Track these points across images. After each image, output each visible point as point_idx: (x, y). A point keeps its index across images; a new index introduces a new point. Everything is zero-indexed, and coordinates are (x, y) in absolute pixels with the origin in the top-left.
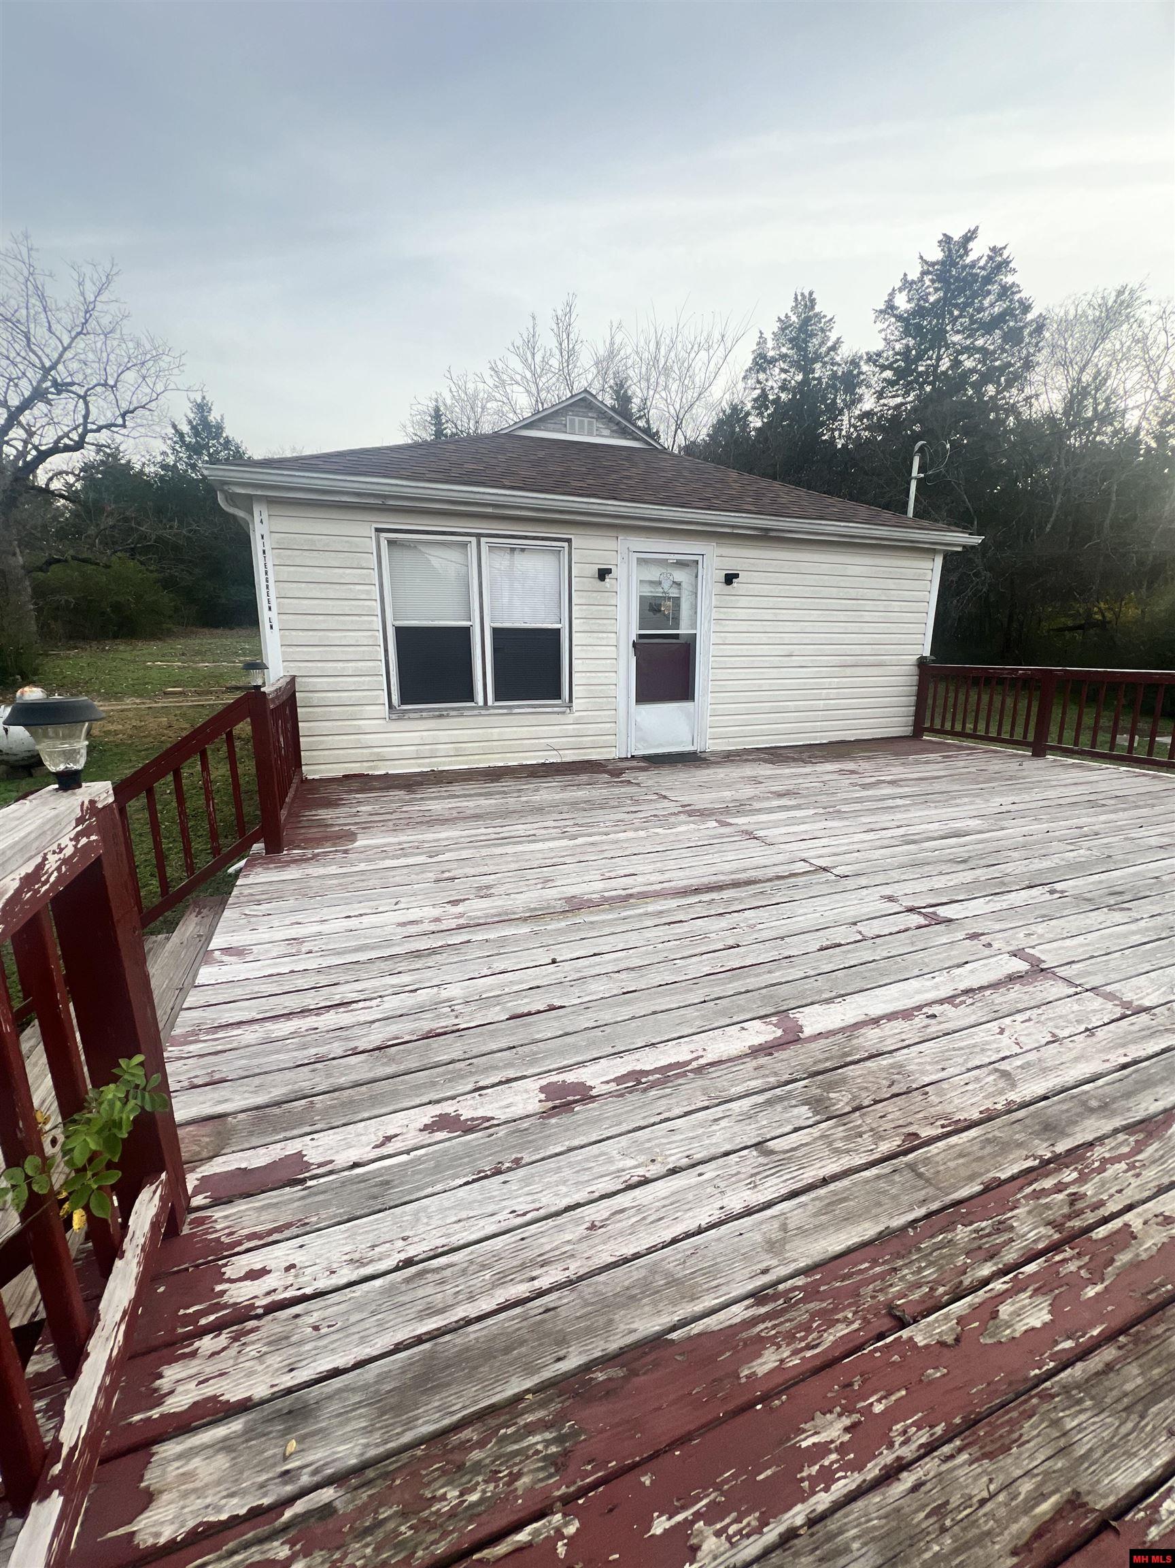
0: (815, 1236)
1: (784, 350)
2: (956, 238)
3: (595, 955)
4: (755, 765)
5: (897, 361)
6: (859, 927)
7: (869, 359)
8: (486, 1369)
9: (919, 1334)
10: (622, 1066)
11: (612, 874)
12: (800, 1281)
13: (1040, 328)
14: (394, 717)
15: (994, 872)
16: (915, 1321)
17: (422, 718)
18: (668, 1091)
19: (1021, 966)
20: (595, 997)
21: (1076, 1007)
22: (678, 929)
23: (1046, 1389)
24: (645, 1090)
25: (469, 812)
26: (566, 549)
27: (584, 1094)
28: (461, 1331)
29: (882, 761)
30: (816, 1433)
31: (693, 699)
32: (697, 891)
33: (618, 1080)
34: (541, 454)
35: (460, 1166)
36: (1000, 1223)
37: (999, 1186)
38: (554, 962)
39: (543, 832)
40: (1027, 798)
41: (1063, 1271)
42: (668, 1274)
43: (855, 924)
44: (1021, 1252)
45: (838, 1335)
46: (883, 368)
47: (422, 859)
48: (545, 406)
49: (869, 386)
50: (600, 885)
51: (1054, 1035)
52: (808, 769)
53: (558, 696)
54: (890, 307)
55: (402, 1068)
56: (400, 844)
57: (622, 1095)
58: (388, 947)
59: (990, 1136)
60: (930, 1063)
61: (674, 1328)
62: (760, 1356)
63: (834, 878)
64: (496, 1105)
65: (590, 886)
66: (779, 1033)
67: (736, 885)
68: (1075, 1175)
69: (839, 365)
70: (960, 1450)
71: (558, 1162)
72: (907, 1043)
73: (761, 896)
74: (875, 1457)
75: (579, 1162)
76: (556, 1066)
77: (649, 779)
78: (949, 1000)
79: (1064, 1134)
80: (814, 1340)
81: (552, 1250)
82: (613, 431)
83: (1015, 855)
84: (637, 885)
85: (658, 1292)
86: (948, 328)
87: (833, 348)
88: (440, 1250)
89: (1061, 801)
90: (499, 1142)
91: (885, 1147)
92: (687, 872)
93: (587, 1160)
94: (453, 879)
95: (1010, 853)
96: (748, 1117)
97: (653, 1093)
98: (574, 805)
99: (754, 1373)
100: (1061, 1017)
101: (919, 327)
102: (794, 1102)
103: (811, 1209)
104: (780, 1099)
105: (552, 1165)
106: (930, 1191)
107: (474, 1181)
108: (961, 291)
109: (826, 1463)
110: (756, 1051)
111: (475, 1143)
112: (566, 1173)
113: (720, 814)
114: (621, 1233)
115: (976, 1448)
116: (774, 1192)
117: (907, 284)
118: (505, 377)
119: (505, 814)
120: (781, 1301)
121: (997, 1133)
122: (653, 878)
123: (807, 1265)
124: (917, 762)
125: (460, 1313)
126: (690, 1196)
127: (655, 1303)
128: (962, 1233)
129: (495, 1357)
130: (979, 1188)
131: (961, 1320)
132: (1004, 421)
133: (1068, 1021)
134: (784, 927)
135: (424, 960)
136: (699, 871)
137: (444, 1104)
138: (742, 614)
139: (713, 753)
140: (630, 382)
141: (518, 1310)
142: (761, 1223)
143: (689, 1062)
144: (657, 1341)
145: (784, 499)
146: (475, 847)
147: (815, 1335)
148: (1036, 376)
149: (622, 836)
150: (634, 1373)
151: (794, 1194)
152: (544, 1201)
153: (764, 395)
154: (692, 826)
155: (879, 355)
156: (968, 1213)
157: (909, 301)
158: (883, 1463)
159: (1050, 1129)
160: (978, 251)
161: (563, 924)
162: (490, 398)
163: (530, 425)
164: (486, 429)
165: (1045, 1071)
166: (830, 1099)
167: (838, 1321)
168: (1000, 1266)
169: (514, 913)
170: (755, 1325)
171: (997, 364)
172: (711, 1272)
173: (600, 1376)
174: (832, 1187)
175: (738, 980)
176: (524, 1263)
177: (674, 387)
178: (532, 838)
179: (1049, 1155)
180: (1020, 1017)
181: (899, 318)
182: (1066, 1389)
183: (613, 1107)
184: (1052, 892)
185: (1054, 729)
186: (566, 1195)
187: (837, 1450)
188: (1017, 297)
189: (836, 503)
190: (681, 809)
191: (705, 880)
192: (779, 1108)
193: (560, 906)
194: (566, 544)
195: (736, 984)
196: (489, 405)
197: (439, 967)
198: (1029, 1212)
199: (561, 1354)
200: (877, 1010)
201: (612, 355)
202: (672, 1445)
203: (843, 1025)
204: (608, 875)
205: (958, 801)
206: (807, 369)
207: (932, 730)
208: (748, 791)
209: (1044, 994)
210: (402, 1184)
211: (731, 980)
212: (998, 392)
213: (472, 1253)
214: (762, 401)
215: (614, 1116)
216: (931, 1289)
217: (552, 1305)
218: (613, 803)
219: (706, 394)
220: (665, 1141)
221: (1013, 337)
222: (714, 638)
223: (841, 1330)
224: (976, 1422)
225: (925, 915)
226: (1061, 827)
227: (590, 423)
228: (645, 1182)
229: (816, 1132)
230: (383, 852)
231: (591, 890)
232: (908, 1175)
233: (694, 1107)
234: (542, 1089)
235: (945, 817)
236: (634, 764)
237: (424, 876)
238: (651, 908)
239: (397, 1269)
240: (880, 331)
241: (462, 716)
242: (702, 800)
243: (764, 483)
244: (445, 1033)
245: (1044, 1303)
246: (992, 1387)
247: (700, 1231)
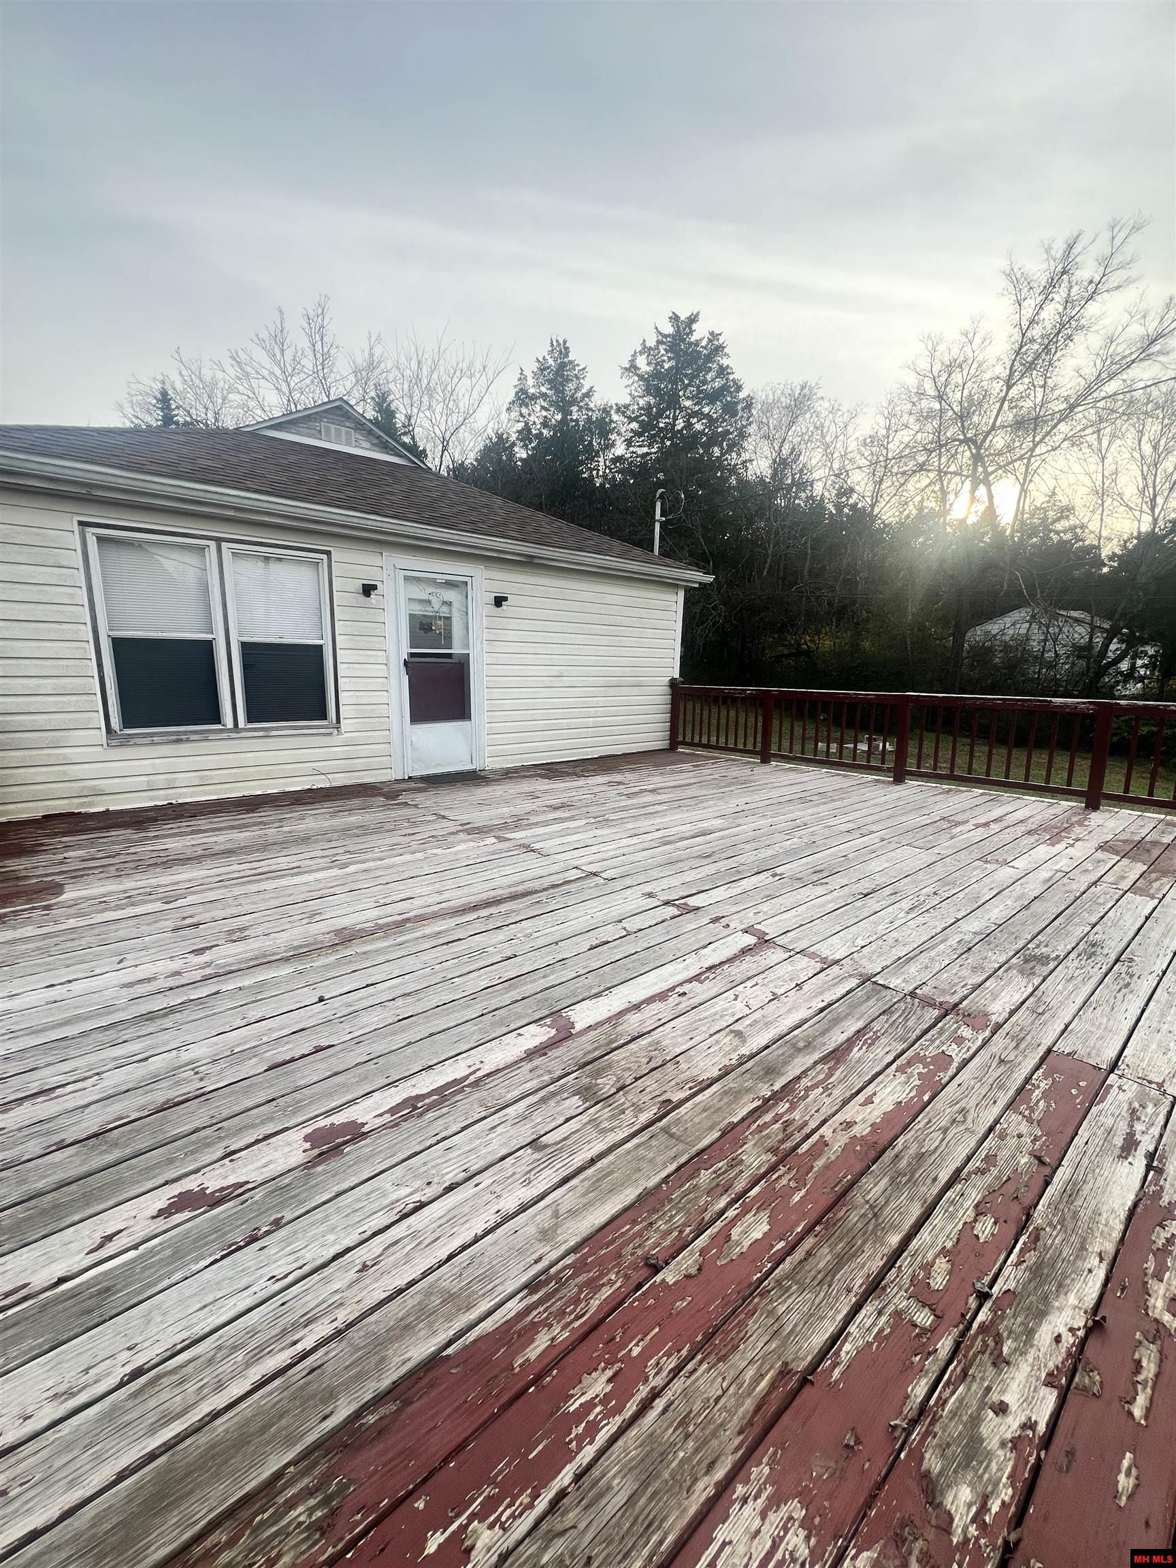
0: (584, 1214)
1: (543, 389)
2: (682, 318)
3: (367, 986)
4: (533, 781)
5: (641, 415)
6: (624, 923)
7: (618, 410)
8: (239, 1458)
9: (669, 1276)
10: (395, 1096)
11: (388, 901)
12: (568, 1260)
13: (749, 406)
14: (114, 743)
15: (732, 863)
16: (667, 1264)
17: (153, 744)
18: (445, 1110)
19: (750, 940)
20: (368, 1030)
21: (790, 968)
22: (457, 948)
23: (765, 1287)
24: (421, 1114)
25: (217, 848)
26: (326, 561)
27: (356, 1132)
28: (206, 1429)
29: (646, 772)
30: (583, 1394)
31: (470, 718)
32: (476, 907)
33: (392, 1111)
34: (293, 458)
35: (206, 1244)
36: (733, 1160)
37: (733, 1129)
38: (321, 1000)
39: (311, 862)
40: (756, 798)
41: (778, 1186)
42: (443, 1291)
43: (620, 921)
44: (748, 1180)
45: (603, 1298)
46: (631, 420)
47: (158, 906)
48: (299, 408)
49: (619, 434)
50: (374, 913)
51: (774, 994)
52: (581, 782)
53: (324, 716)
54: (633, 368)
55: (128, 1151)
56: (125, 891)
57: (397, 1125)
58: (109, 1013)
59: (726, 1088)
60: (681, 1036)
61: (449, 1343)
62: (533, 1341)
63: (602, 881)
64: (251, 1167)
65: (361, 914)
66: (553, 1032)
67: (514, 897)
68: (787, 1105)
69: (593, 411)
70: (701, 1362)
71: (325, 1210)
72: (663, 1021)
73: (537, 906)
74: (633, 1395)
75: (348, 1206)
76: (323, 1110)
77: (429, 800)
78: (697, 978)
79: (780, 1074)
80: (582, 1309)
81: (317, 1306)
82: (373, 444)
83: (748, 847)
84: (414, 908)
85: (434, 1312)
86: (681, 393)
87: (588, 395)
88: (179, 1347)
89: (782, 800)
90: (256, 1207)
91: (644, 1118)
92: (466, 890)
93: (358, 1200)
94: (196, 925)
95: (743, 846)
96: (523, 1118)
97: (430, 1115)
98: (345, 831)
99: (528, 1360)
100: (779, 978)
101: (658, 389)
102: (566, 1095)
103: (580, 1190)
104: (553, 1095)
105: (319, 1216)
106: (681, 1147)
107: (223, 1257)
108: (690, 364)
109: (591, 1417)
110: (530, 1055)
111: (224, 1216)
112: (335, 1219)
113: (497, 830)
114: (395, 1266)
115: (713, 1356)
116: (547, 1184)
117: (646, 350)
118: (249, 369)
119: (265, 847)
120: (553, 1283)
121: (732, 1085)
122: (431, 900)
123: (577, 1243)
124: (673, 772)
125: (205, 1408)
126: (466, 1209)
127: (430, 1325)
128: (705, 1177)
129: (249, 1442)
130: (717, 1134)
131: (703, 1252)
132: (727, 479)
133: (784, 981)
134: (557, 932)
135: (159, 1022)
136: (478, 889)
137: (183, 1181)
138: (512, 635)
139: (493, 771)
140: (391, 397)
141: (277, 1382)
142: (536, 1215)
143: (467, 1077)
144: (434, 1361)
145: (547, 529)
146: (226, 887)
147: (583, 1305)
148: (749, 444)
149: (398, 860)
150: (407, 1403)
151: (565, 1180)
152: (309, 1256)
153: (527, 428)
154: (472, 844)
155: (627, 407)
156: (709, 1159)
157: (649, 364)
158: (639, 1398)
159: (770, 1072)
160: (700, 332)
161: (332, 958)
162: (231, 390)
163: (278, 427)
164: (229, 423)
165: (767, 1025)
166: (598, 1085)
167: (603, 1285)
168: (733, 1196)
169: (274, 954)
170: (528, 1314)
171: (720, 430)
172: (486, 1277)
173: (371, 1419)
174: (599, 1165)
175: (516, 988)
176: (284, 1330)
177: (439, 408)
178: (296, 871)
179: (769, 1093)
180: (749, 984)
181: (641, 378)
182: (779, 1282)
183: (385, 1140)
184: (774, 875)
185: (775, 739)
186: (334, 1243)
187: (601, 1402)
188: (731, 377)
189: (594, 537)
190: (460, 828)
191: (484, 896)
192: (552, 1103)
193: (328, 939)
194: (324, 557)
195: (512, 993)
196: (231, 397)
197: (178, 1027)
198: (755, 1145)
199: (328, 1411)
200: (637, 998)
201: (372, 366)
202: (446, 1460)
203: (609, 1014)
204: (382, 901)
205: (705, 804)
206: (566, 412)
207: (684, 743)
208: (529, 806)
209: (768, 961)
210: (126, 1286)
211: (508, 990)
212: (723, 454)
213: (220, 1337)
214: (525, 434)
215: (389, 1148)
216: (681, 1232)
217: (316, 1365)
218: (388, 826)
219: (471, 420)
220: (440, 1161)
221: (730, 409)
222: (487, 659)
223: (606, 1292)
224: (714, 1334)
225: (678, 906)
226: (781, 821)
227: (348, 434)
228: (421, 1206)
229: (584, 1118)
230: (103, 903)
231: (364, 919)
232: (663, 1137)
233: (470, 1121)
234: (307, 1138)
235: (693, 819)
236: (413, 785)
237: (159, 925)
238: (428, 930)
239: (121, 1385)
240: (627, 386)
241: (207, 740)
242: (480, 817)
243: (527, 512)
244: (187, 1100)
245: (764, 1216)
246: (726, 1300)
247: (477, 1240)
